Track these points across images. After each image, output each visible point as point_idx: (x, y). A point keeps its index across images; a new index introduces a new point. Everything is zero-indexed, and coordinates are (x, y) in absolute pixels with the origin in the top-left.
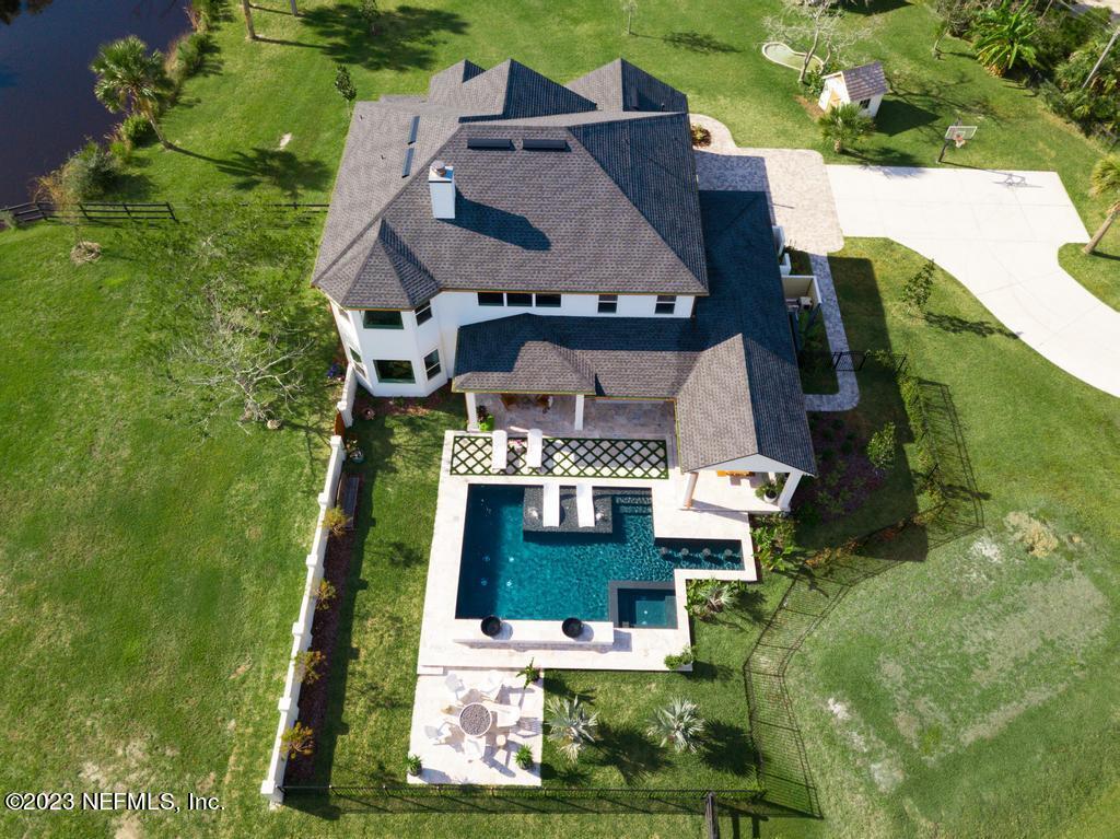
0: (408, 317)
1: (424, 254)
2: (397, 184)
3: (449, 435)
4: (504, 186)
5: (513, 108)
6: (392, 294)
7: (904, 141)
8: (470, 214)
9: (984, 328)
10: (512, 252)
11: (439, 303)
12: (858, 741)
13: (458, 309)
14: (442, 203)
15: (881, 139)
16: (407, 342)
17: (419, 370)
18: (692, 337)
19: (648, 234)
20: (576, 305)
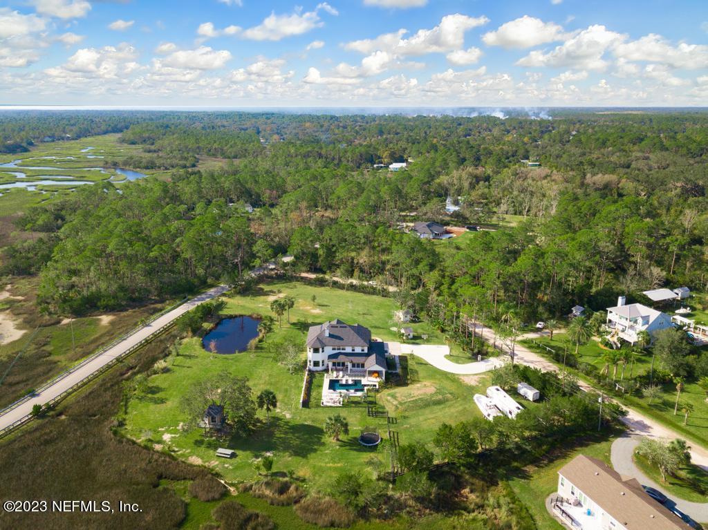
0: (321, 350)
1: (324, 341)
2: (319, 332)
3: (326, 375)
4: (336, 332)
5: (337, 323)
6: (318, 345)
7: (417, 341)
8: (331, 336)
9: (426, 364)
10: (338, 341)
11: (325, 348)
12: (392, 400)
13: (329, 350)
14: (327, 335)
15: (414, 341)
16: (320, 357)
17: (321, 364)
18: (368, 355)
19: (359, 338)
20: (348, 350)
